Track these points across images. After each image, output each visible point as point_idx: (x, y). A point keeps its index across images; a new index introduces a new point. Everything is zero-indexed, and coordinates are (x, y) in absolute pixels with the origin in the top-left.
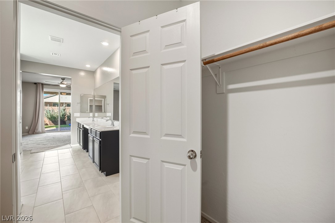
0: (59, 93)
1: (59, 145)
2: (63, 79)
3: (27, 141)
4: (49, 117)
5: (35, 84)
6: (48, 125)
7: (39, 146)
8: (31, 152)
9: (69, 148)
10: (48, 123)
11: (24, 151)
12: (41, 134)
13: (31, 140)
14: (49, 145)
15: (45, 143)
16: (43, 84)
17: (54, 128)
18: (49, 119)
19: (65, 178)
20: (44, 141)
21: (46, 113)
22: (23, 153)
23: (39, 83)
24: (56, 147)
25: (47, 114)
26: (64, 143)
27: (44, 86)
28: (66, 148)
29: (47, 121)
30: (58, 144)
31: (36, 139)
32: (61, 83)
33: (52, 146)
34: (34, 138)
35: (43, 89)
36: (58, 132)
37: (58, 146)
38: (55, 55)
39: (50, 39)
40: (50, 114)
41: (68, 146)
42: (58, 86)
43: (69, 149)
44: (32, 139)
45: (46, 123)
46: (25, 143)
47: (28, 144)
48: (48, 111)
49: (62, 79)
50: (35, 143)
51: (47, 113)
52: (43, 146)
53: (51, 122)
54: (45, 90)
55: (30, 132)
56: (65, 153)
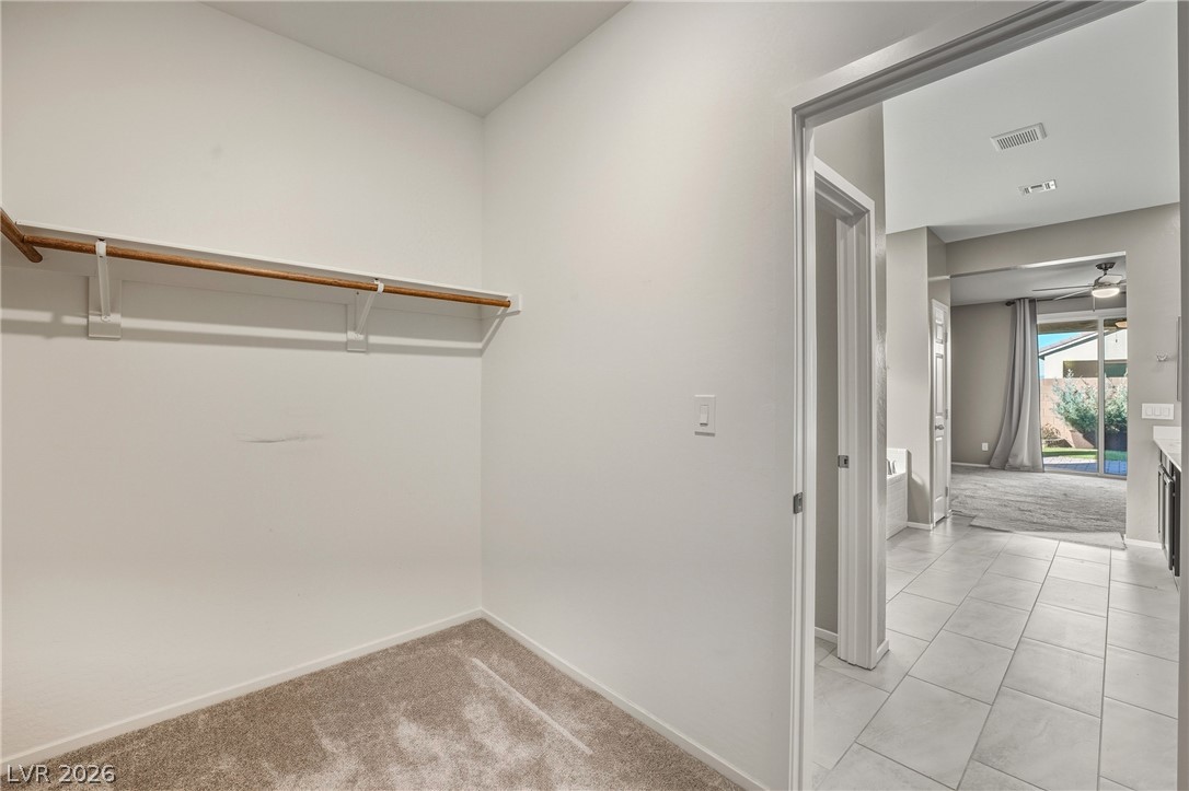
0: (1101, 324)
1: (1075, 525)
2: (1106, 266)
3: (977, 487)
4: (1074, 416)
5: (1010, 303)
6: (1068, 446)
7: (1005, 509)
8: (973, 523)
9: (1111, 548)
10: (1070, 440)
11: (956, 514)
12: (1027, 475)
13: (989, 488)
14: (1036, 517)
15: (1025, 507)
16: (1033, 301)
17: (1087, 461)
18: (1074, 423)
19: (1036, 645)
20: (1029, 499)
21: (1060, 401)
22: (953, 519)
23: (1020, 299)
24: (1058, 531)
25: (1063, 404)
26: (1099, 523)
27: (1039, 306)
28: (1097, 545)
29: (1066, 432)
30: (1072, 520)
31: (1005, 486)
32: (1098, 284)
33: (1046, 520)
34: (1002, 481)
35: (1034, 319)
36: (1096, 476)
37: (1071, 528)
38: (1039, 190)
39: (997, 147)
40: (1077, 404)
41: (1114, 538)
42: (1087, 296)
43: (1108, 551)
44: (991, 485)
45: (1062, 438)
46: (968, 493)
47: (973, 497)
48: (1067, 394)
49: (1099, 267)
50: (995, 499)
51: (1064, 400)
52: (1017, 514)
53: (1081, 435)
54: (1041, 319)
55: (994, 462)
56: (1083, 561)
